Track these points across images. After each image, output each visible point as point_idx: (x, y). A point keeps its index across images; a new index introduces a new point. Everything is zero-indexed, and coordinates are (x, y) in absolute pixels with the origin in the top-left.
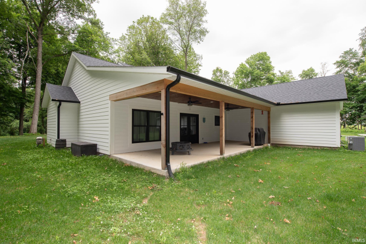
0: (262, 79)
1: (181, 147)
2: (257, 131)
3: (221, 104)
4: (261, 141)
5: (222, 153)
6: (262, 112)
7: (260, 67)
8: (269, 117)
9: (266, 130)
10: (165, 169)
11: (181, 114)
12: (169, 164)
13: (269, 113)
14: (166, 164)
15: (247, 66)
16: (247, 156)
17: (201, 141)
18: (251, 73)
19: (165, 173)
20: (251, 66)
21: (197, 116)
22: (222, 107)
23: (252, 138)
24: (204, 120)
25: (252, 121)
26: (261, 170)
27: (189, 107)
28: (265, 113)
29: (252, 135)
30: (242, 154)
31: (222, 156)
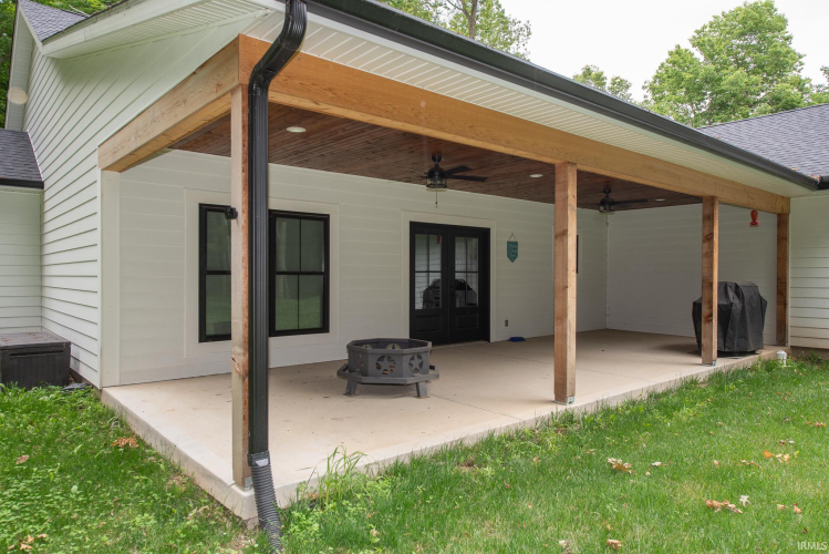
0: (755, 103)
1: (385, 364)
2: (731, 294)
3: (559, 178)
4: (746, 338)
5: (561, 393)
6: (754, 215)
7: (748, 60)
8: (782, 239)
9: (767, 291)
10: (242, 485)
11: (413, 225)
12: (261, 463)
13: (782, 221)
14: (251, 463)
15: (699, 56)
16: (677, 407)
17: (497, 332)
18: (712, 81)
19: (241, 500)
20: (710, 57)
21: (483, 235)
22: (565, 189)
23: (704, 327)
24: (512, 250)
25: (710, 255)
26: (744, 499)
27: (432, 193)
28: (767, 222)
29: (705, 311)
30: (657, 396)
31: (561, 408)
